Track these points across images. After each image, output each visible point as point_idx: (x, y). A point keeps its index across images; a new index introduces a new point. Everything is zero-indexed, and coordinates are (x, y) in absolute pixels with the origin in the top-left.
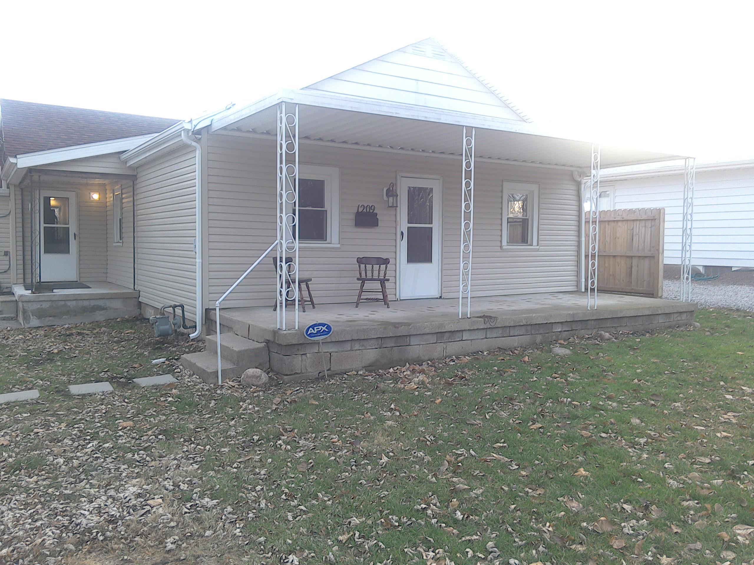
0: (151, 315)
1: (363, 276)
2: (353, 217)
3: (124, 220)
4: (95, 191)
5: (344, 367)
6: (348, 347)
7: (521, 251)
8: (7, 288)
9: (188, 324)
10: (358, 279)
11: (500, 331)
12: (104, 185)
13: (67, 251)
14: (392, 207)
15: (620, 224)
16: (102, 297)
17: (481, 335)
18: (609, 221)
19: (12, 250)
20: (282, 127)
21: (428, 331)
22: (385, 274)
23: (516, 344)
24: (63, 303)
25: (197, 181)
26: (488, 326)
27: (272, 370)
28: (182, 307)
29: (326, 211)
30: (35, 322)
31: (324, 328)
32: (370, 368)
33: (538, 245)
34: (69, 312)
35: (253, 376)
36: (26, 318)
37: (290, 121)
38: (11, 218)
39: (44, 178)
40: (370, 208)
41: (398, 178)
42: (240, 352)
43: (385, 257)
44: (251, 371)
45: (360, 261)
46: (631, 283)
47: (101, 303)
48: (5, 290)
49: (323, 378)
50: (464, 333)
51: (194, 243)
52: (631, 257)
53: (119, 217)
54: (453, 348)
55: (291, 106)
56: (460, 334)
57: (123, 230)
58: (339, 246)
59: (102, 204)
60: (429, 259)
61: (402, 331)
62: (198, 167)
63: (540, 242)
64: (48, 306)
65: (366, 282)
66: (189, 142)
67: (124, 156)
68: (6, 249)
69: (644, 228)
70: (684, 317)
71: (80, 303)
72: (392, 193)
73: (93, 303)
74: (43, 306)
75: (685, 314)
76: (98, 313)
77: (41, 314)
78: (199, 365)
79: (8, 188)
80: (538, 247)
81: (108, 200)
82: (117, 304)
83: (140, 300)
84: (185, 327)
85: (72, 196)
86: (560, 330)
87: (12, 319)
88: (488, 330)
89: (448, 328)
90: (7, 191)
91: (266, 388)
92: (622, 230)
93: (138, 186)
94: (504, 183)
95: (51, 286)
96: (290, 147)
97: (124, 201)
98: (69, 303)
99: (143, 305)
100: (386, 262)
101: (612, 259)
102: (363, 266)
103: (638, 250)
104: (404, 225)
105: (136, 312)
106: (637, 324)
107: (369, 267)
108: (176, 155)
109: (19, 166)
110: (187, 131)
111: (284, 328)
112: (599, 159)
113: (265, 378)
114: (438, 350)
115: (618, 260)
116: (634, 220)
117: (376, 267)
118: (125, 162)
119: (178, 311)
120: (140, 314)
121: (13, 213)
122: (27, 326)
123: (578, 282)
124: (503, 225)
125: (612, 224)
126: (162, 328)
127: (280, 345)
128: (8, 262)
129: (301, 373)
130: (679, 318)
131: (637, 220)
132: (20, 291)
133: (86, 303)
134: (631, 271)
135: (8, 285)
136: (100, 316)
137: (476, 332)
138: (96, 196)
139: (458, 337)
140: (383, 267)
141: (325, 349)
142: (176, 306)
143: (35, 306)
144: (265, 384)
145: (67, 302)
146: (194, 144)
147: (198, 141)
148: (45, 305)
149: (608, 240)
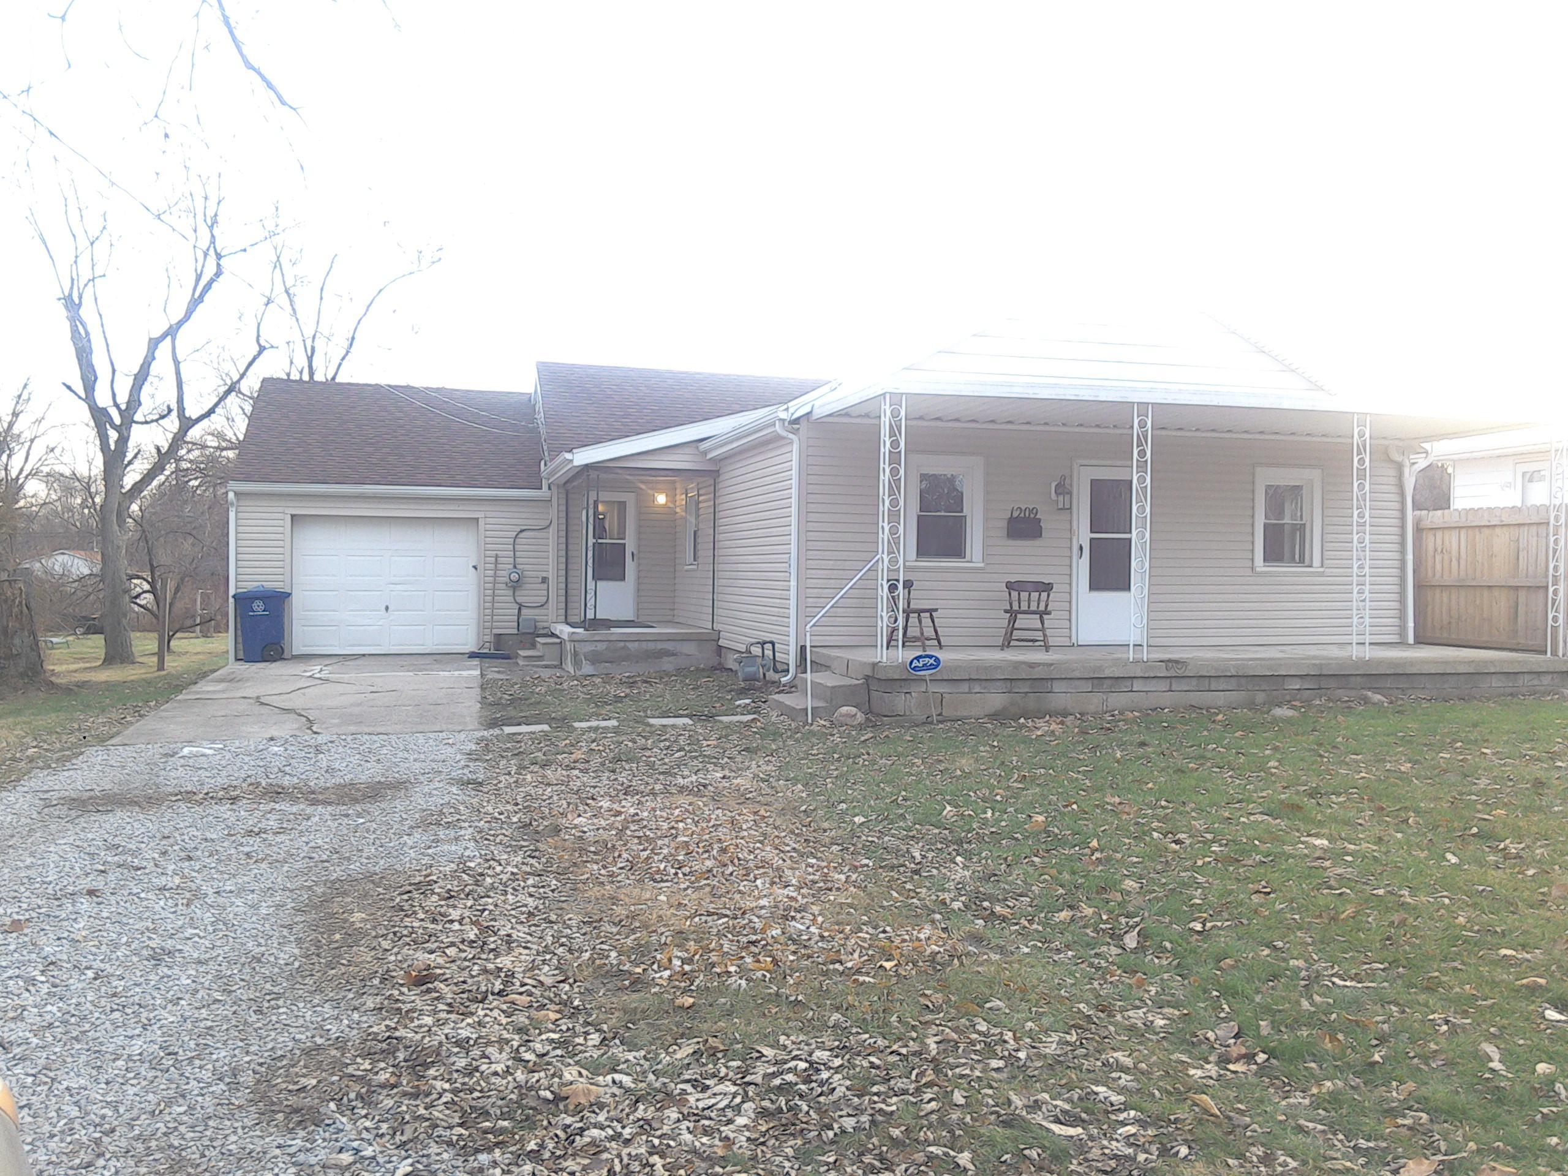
0: (731, 662)
1: (1015, 607)
2: (1005, 524)
3: (699, 533)
4: (660, 491)
5: (960, 713)
6: (965, 687)
7: (1295, 574)
8: (544, 628)
9: (779, 667)
10: (1006, 611)
11: (1194, 682)
12: (674, 482)
13: (623, 578)
14: (1063, 509)
15: (1498, 531)
16: (671, 638)
17: (1163, 685)
18: (1480, 527)
19: (551, 575)
20: (885, 421)
21: (1078, 675)
22: (1047, 606)
23: (1220, 703)
24: (622, 644)
25: (793, 481)
26: (1172, 673)
27: (871, 712)
28: (773, 644)
29: (965, 517)
30: (587, 669)
31: (932, 661)
32: (994, 716)
33: (1322, 566)
34: (627, 657)
35: (847, 715)
36: (577, 663)
37: (895, 414)
38: (553, 529)
39: (603, 476)
40: (1031, 511)
41: (1075, 466)
42: (833, 687)
43: (1046, 582)
44: (845, 710)
45: (1010, 586)
46: (1517, 632)
47: (669, 646)
48: (542, 632)
49: (931, 723)
50: (1135, 681)
51: (788, 562)
52: (1517, 588)
53: (694, 528)
54: (1118, 700)
55: (896, 398)
56: (1129, 683)
57: (699, 547)
58: (982, 565)
59: (669, 512)
60: (1124, 585)
61: (1037, 673)
62: (795, 464)
63: (1326, 562)
64: (604, 647)
65: (1019, 616)
66: (784, 434)
67: (703, 446)
68: (544, 574)
69: (1535, 538)
70: (1546, 680)
71: (644, 645)
72: (1063, 489)
73: (660, 646)
74: (598, 648)
75: (1550, 677)
76: (665, 659)
77: (595, 659)
78: (787, 703)
79: (549, 488)
80: (1321, 570)
81: (678, 503)
82: (689, 648)
83: (720, 643)
84: (776, 671)
85: (630, 499)
86: (1297, 687)
87: (555, 667)
88: (1173, 680)
89: (1108, 673)
90: (548, 494)
91: (861, 727)
92: (1501, 541)
93: (721, 485)
94: (1258, 469)
95: (608, 624)
96: (895, 444)
97: (701, 505)
98: (630, 645)
99: (724, 650)
100: (1048, 587)
101: (1486, 593)
102: (1014, 594)
103: (1527, 576)
104: (1084, 535)
105: (714, 661)
106: (1446, 686)
107: (1024, 595)
108: (770, 446)
109: (576, 463)
110: (783, 420)
111: (885, 660)
112: (1367, 435)
113: (860, 717)
114: (1095, 702)
115: (1496, 593)
116: (1519, 525)
117: (1035, 595)
118: (705, 453)
119: (769, 653)
120: (720, 664)
121: (555, 522)
122: (579, 673)
123: (1403, 627)
124: (1256, 534)
125: (1486, 531)
126: (748, 669)
127: (879, 679)
128: (545, 592)
129: (904, 715)
130: (1536, 682)
131: (1524, 524)
132: (564, 630)
133: (651, 646)
134: (1516, 612)
135: (545, 624)
136: (668, 664)
137: (1155, 681)
138: (661, 499)
139: (1125, 686)
140: (1044, 595)
141: (933, 688)
142: (765, 643)
143: (588, 648)
144: (860, 724)
145: (628, 644)
146: (791, 436)
147: (795, 432)
148: (601, 647)
149: (1479, 558)
